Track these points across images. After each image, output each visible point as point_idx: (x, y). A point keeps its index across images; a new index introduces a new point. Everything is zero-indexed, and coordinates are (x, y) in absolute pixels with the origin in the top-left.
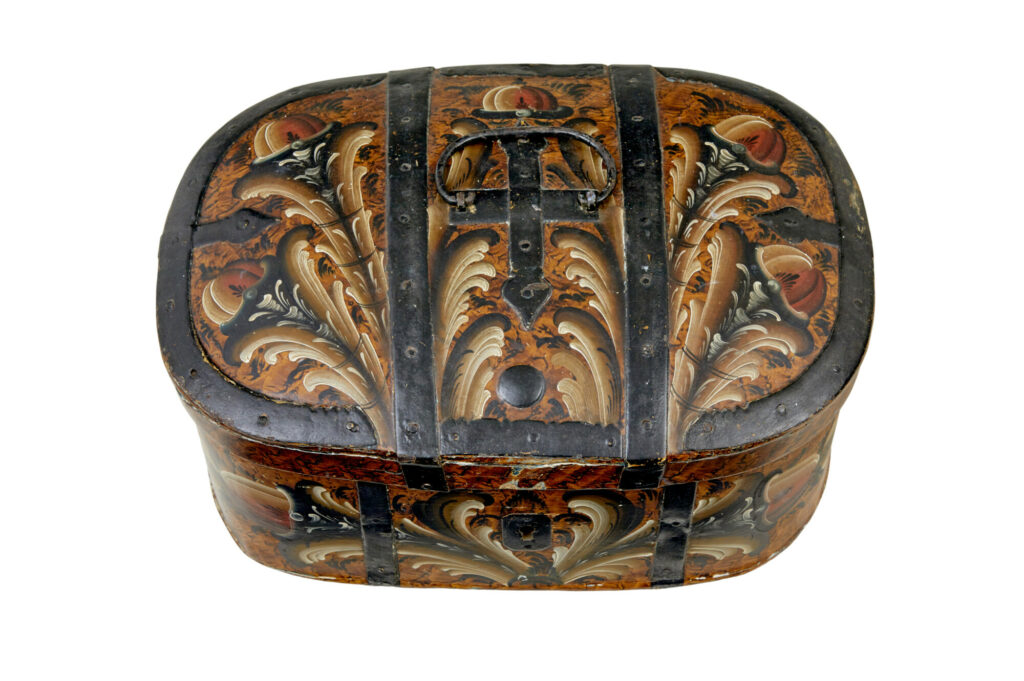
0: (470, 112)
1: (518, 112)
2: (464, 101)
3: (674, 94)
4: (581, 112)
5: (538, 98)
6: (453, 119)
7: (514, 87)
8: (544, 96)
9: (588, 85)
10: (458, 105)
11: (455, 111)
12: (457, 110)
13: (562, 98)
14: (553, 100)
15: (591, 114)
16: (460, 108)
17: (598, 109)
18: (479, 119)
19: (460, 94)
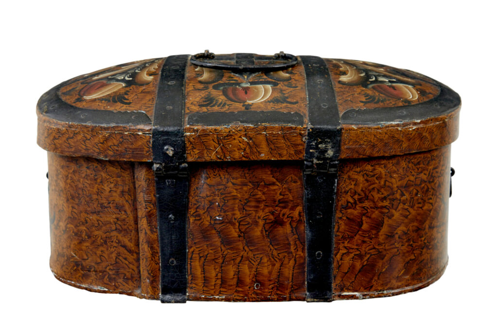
0: (279, 85)
1: (248, 85)
2: (284, 92)
3: (143, 102)
4: (208, 87)
5: (234, 94)
6: (290, 81)
7: (251, 102)
8: (231, 96)
9: (201, 106)
10: (288, 91)
11: (290, 86)
12: (288, 86)
13: (220, 95)
14: (225, 93)
15: (201, 86)
16: (287, 88)
17: (196, 89)
18: (274, 81)
19: (287, 98)
